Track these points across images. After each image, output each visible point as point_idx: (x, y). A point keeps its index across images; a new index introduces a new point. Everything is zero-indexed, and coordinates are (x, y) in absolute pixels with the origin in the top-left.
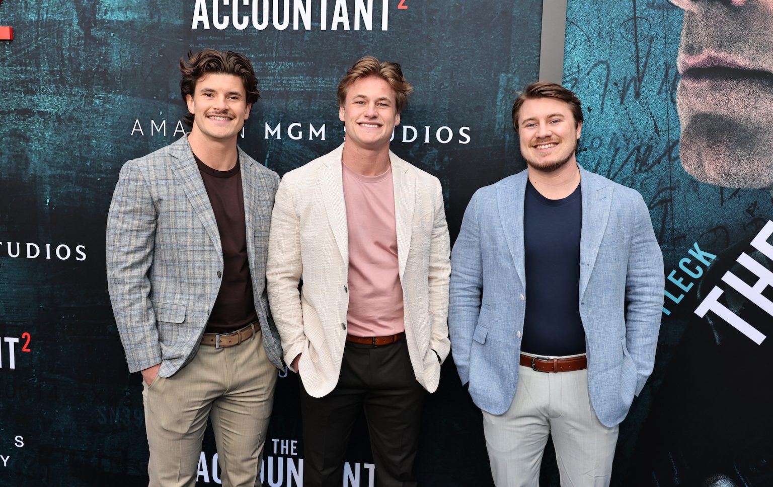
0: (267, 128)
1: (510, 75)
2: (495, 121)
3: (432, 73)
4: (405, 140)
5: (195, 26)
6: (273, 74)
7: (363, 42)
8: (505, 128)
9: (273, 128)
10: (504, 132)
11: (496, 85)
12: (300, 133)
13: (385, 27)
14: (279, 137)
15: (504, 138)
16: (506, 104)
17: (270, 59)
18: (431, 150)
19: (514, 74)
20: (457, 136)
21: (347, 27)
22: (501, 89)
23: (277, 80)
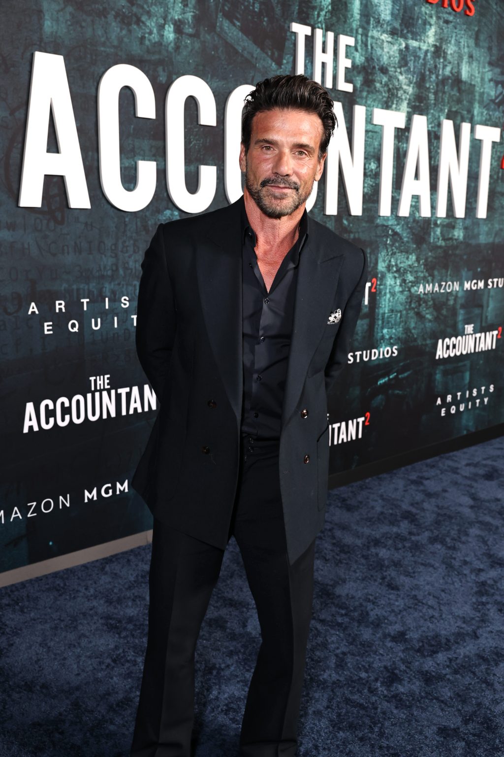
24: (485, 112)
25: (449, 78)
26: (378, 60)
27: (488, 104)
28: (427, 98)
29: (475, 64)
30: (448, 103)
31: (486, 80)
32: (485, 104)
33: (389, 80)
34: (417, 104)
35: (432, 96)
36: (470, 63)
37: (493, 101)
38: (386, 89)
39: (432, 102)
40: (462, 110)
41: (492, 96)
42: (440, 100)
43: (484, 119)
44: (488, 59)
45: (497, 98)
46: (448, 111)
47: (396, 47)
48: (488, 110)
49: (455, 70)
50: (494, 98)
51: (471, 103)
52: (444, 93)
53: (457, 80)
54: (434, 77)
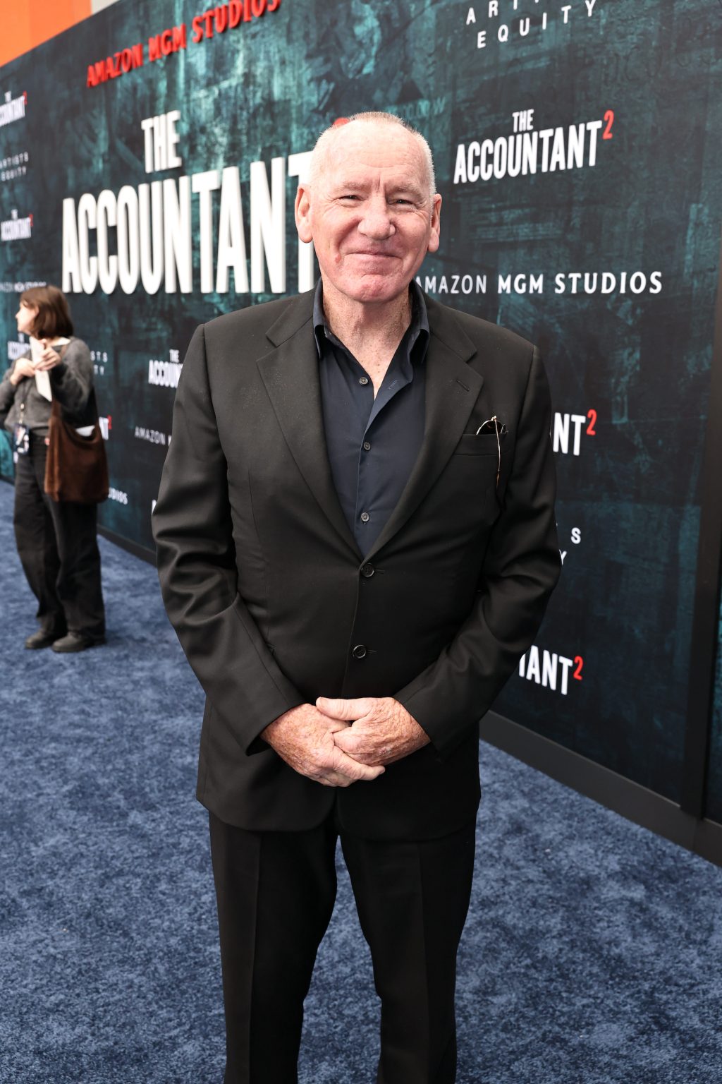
0: (501, 278)
1: (700, 206)
2: (684, 263)
3: (630, 210)
4: (604, 290)
5: (456, 181)
6: (506, 224)
7: (575, 181)
8: (694, 273)
9: (505, 279)
10: (692, 277)
11: (686, 218)
12: (524, 285)
13: (592, 162)
14: (508, 291)
15: (692, 284)
16: (695, 243)
17: (504, 208)
18: (626, 301)
19: (704, 203)
20: (649, 284)
21: (562, 167)
22: (691, 225)
23: (508, 229)
24: (306, 131)
25: (260, 105)
26: (199, 121)
27: (310, 118)
28: (240, 142)
29: (288, 70)
30: (261, 139)
31: (304, 82)
32: (305, 119)
33: (208, 138)
34: (231, 154)
35: (244, 138)
36: (282, 72)
37: (316, 111)
38: (206, 149)
39: (245, 145)
40: (277, 141)
41: (313, 104)
42: (252, 138)
43: (305, 142)
44: (305, 52)
45: (320, 103)
46: (264, 149)
47: (211, 100)
48: (309, 127)
49: (267, 92)
50: (316, 105)
51: (287, 127)
52: (256, 127)
53: (269, 103)
54: (245, 113)
